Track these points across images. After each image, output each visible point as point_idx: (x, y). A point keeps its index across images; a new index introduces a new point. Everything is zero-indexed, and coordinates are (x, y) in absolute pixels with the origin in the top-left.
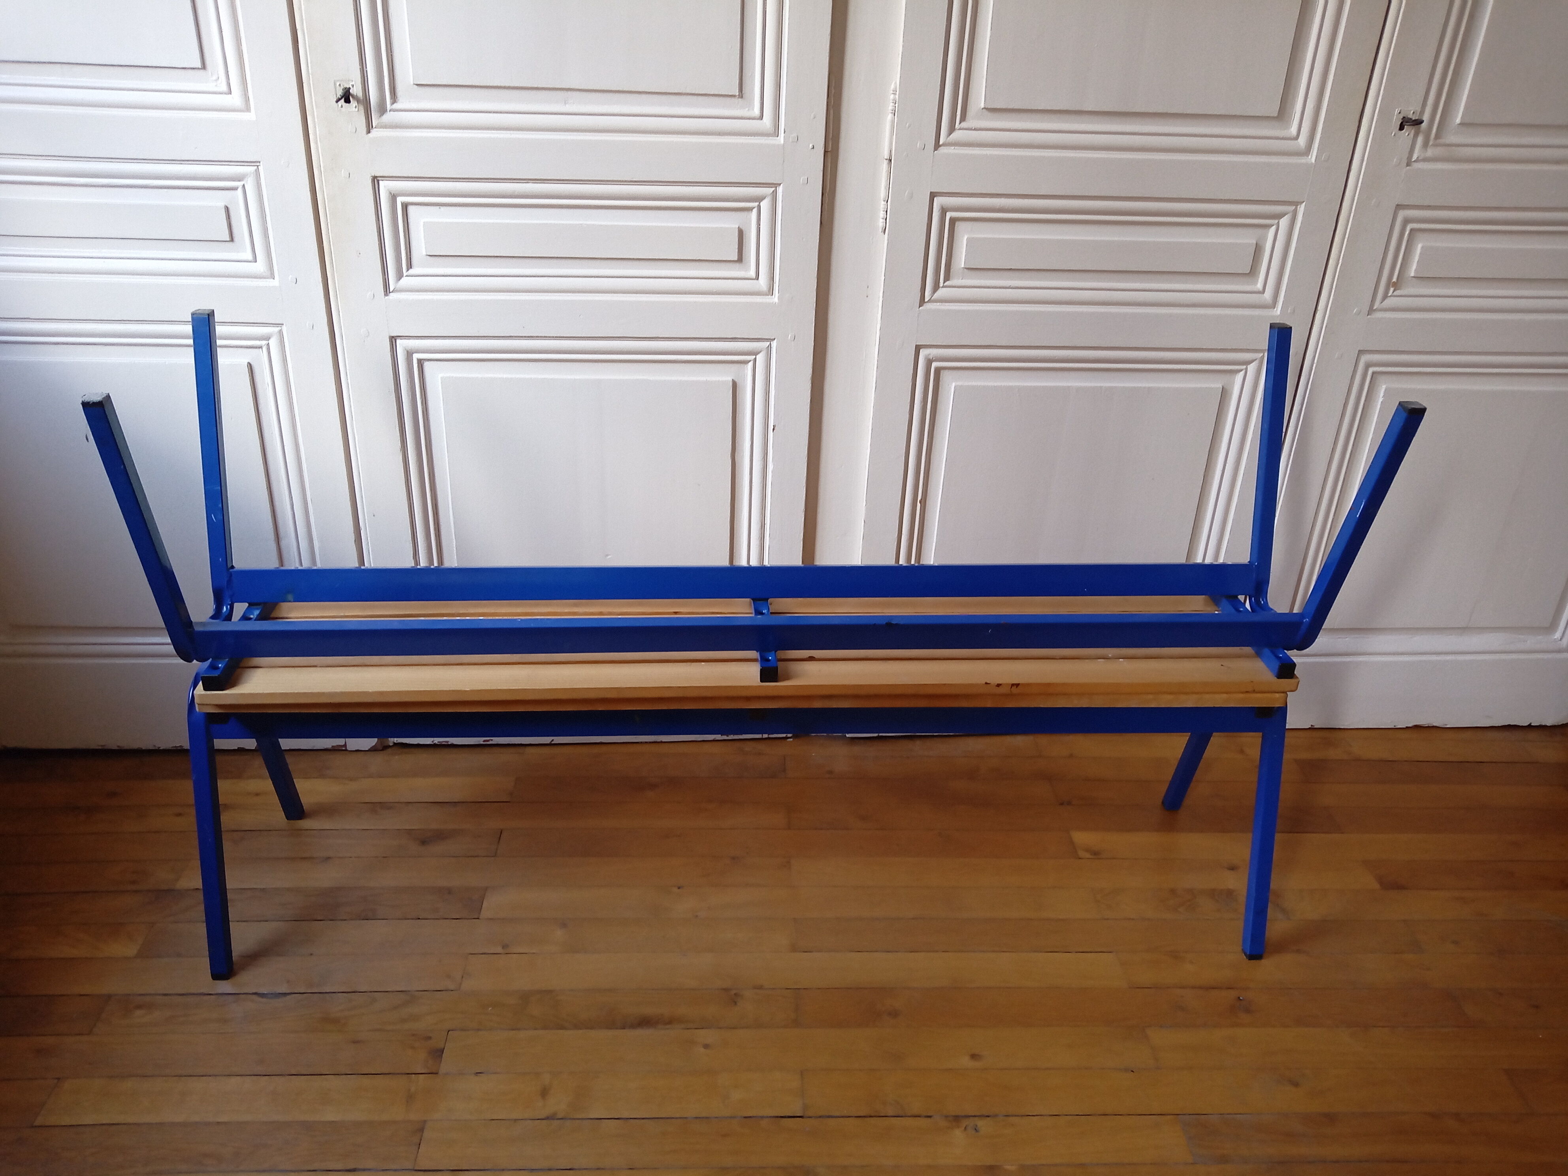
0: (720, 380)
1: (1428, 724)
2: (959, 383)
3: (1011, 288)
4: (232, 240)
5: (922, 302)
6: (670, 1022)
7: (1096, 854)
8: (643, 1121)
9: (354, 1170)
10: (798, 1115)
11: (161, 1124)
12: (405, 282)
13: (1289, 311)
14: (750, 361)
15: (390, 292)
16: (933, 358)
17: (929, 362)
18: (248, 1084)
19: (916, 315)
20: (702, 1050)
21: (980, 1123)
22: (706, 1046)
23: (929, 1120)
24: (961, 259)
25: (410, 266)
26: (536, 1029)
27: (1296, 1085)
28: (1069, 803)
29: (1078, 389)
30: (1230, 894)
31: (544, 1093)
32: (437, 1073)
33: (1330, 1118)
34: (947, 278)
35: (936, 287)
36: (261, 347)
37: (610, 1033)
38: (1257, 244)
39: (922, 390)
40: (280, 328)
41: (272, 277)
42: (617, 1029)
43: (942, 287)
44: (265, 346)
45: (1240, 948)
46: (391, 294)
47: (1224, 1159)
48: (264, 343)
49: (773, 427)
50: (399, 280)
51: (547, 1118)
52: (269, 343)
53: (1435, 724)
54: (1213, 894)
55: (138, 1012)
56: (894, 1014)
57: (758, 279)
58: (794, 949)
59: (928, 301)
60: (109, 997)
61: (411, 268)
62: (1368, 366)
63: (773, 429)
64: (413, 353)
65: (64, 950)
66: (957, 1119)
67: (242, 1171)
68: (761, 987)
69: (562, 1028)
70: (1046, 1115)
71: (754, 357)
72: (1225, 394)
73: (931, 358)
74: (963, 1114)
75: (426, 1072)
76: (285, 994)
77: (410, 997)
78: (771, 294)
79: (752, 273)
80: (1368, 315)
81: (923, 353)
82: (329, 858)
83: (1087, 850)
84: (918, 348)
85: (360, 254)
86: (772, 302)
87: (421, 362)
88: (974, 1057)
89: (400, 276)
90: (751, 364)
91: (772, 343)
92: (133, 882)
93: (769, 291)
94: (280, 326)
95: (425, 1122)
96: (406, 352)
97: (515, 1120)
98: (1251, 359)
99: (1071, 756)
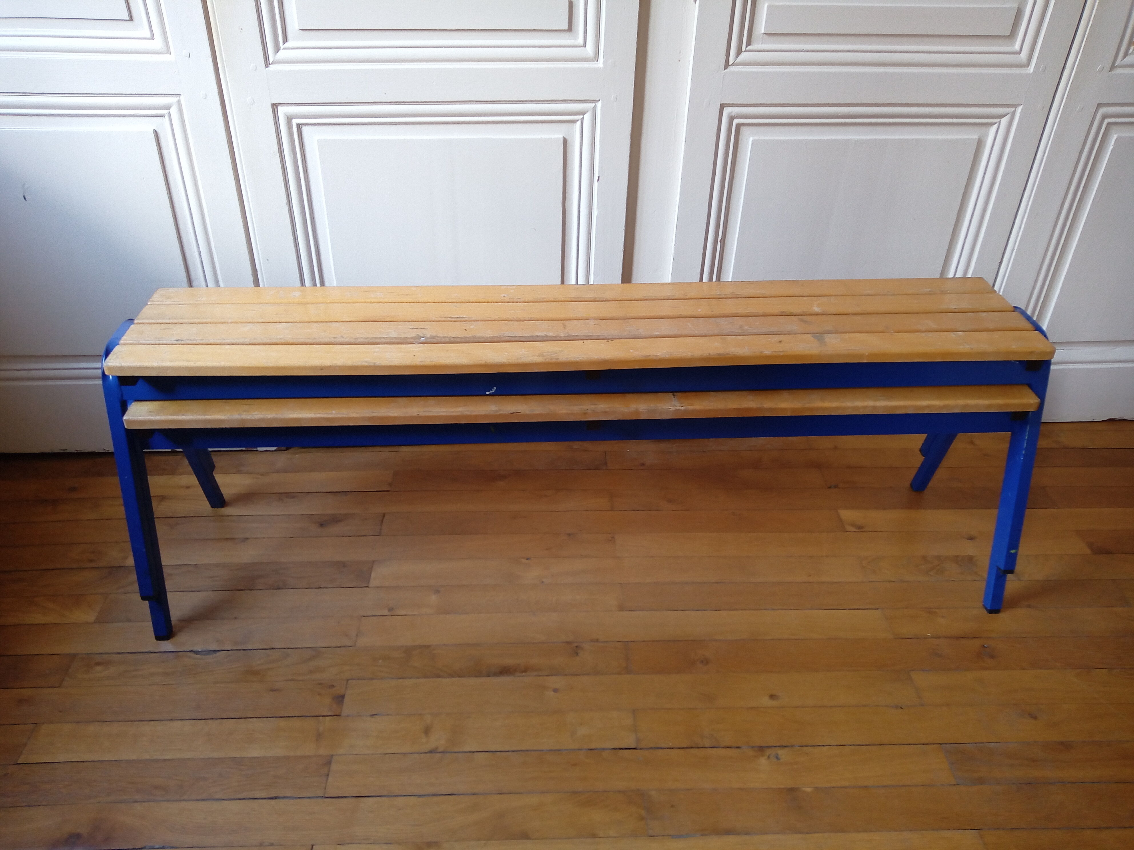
0: (553, 137)
1: (1120, 418)
2: (756, 138)
3: (804, 52)
4: (131, 19)
5: (727, 65)
6: (526, 670)
7: (860, 528)
8: (507, 753)
9: (276, 798)
10: (633, 747)
11: (118, 762)
12: (282, 54)
13: (1041, 70)
14: (578, 120)
15: (270, 64)
16: (734, 116)
17: (731, 119)
18: (188, 727)
19: (722, 77)
20: (552, 693)
21: (780, 752)
22: (556, 690)
23: (738, 750)
24: (761, 26)
25: (285, 40)
26: (418, 678)
27: (1035, 718)
28: (836, 487)
29: (856, 142)
30: (971, 559)
31: (427, 731)
32: (340, 716)
33: (1066, 746)
34: (749, 43)
35: (739, 52)
36: (163, 116)
37: (479, 680)
38: (1018, 8)
39: (725, 144)
40: (178, 98)
41: (168, 52)
42: (483, 677)
43: (744, 51)
44: (167, 114)
45: (981, 604)
46: (270, 65)
47: (981, 781)
48: (165, 112)
49: (598, 178)
50: (277, 53)
51: (431, 752)
52: (170, 112)
53: (1125, 418)
54: (957, 559)
55: (99, 668)
56: (706, 662)
57: (585, 47)
58: (621, 608)
59: (732, 65)
60: (74, 656)
61: (287, 41)
62: (1104, 117)
63: (598, 180)
64: (292, 119)
65: (37, 618)
66: (761, 749)
67: (185, 800)
68: (597, 640)
69: (439, 676)
70: (834, 745)
71: (582, 116)
72: (980, 144)
73: (733, 115)
74: (767, 745)
75: (332, 715)
76: (215, 651)
77: (316, 653)
78: (597, 60)
79: (581, 41)
80: (1109, 72)
81: (727, 111)
82: (247, 539)
83: (853, 525)
84: (722, 107)
85: (242, 29)
86: (597, 67)
87: (299, 126)
88: (772, 697)
89: (277, 49)
90: (579, 123)
91: (597, 104)
92: (91, 561)
93: (595, 57)
94: (179, 96)
95: (332, 756)
96: (287, 118)
97: (405, 754)
98: (1005, 113)
99: (836, 448)
